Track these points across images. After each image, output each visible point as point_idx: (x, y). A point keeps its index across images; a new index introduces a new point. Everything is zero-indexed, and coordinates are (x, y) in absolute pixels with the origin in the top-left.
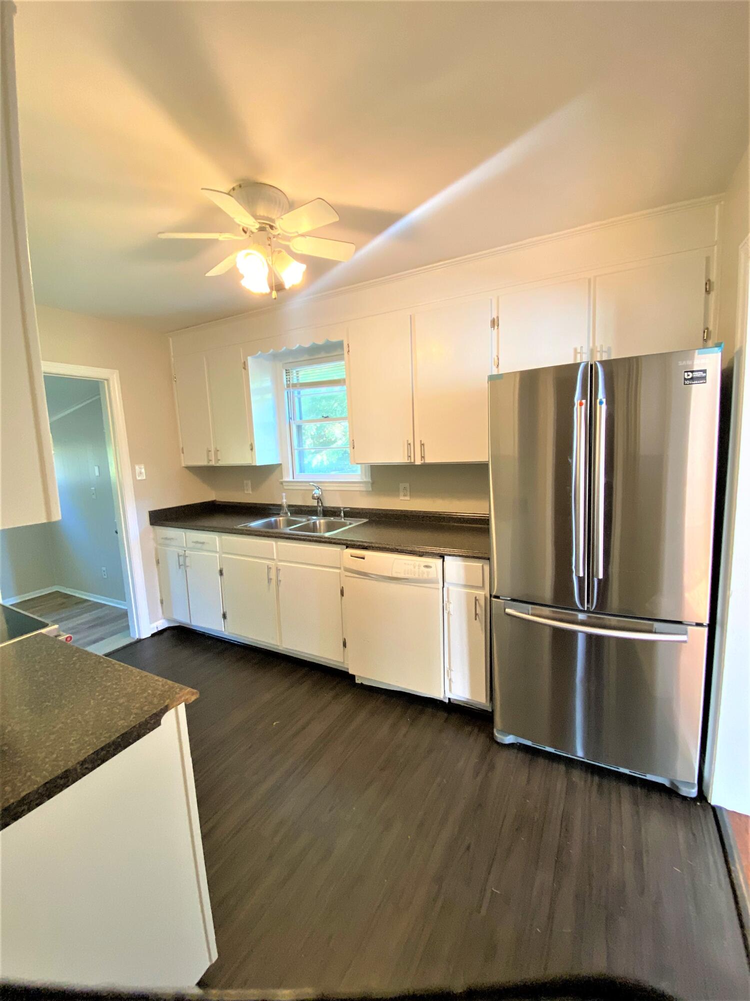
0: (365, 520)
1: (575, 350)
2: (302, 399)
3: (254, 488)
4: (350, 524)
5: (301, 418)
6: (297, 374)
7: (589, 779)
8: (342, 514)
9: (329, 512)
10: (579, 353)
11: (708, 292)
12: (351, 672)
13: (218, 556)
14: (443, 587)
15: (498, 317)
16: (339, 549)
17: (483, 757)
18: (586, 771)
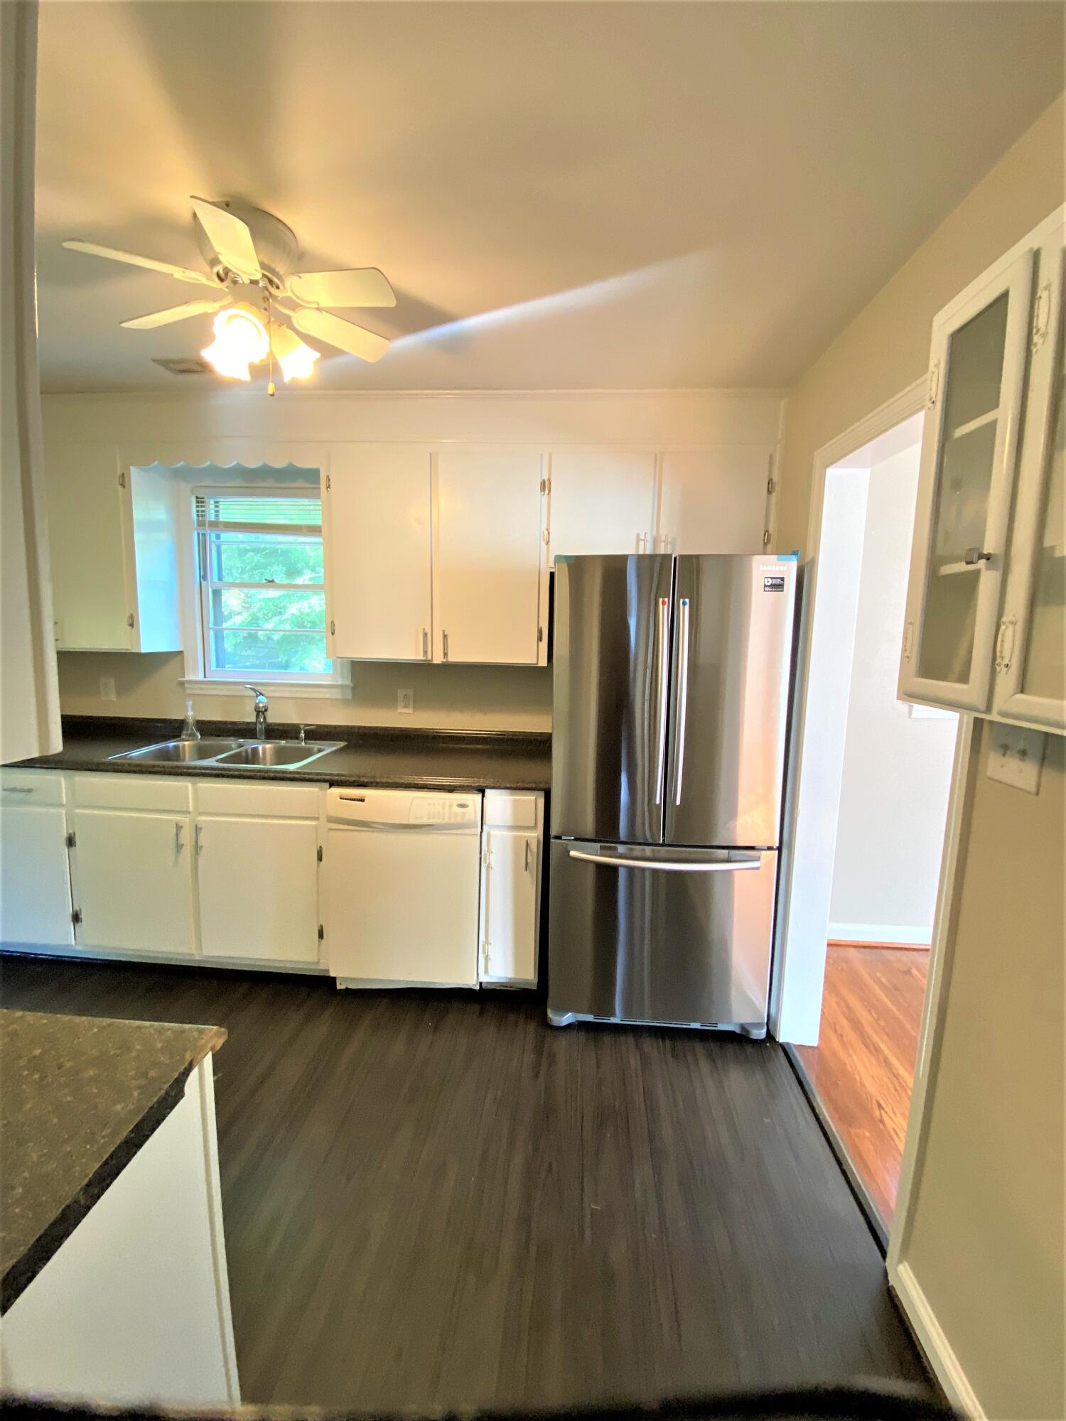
0: (342, 744)
1: (638, 535)
2: (223, 548)
3: (121, 691)
4: (320, 751)
5: (220, 579)
6: (217, 507)
7: (661, 1044)
8: (303, 735)
9: (275, 732)
10: (642, 540)
11: (769, 492)
12: (332, 974)
13: (64, 812)
14: (481, 832)
15: (549, 480)
16: (317, 789)
17: (539, 1050)
18: (657, 1037)
